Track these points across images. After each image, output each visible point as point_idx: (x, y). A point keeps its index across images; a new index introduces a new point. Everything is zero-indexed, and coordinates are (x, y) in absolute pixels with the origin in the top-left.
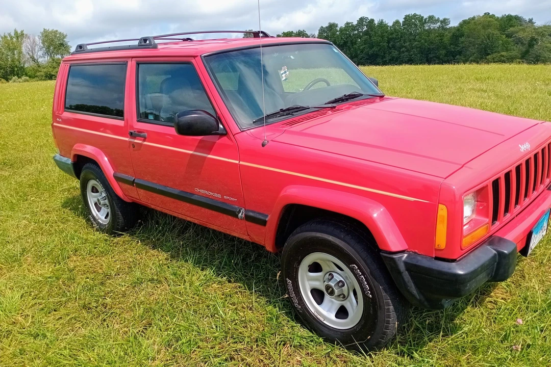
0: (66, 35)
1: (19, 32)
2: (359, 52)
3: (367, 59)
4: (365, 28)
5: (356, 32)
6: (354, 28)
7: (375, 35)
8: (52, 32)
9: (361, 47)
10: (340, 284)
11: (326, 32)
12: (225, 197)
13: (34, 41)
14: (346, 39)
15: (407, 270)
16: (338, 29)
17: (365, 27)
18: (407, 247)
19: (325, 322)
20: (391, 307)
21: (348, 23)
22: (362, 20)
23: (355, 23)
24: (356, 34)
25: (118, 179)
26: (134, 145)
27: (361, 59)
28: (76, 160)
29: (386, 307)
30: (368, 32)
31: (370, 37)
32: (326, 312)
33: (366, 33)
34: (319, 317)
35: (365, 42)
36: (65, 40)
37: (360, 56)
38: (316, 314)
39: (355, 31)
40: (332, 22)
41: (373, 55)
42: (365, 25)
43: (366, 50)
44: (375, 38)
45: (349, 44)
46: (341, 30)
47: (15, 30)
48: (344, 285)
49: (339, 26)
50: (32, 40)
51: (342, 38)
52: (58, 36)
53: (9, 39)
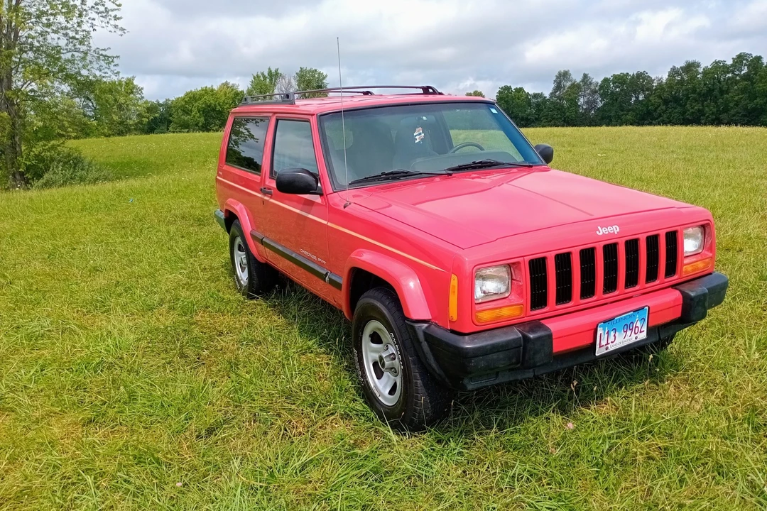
0: (326, 76)
1: (273, 71)
2: (731, 105)
3: (745, 116)
4: (745, 70)
5: (730, 75)
6: (726, 69)
7: (761, 81)
8: (310, 71)
9: (736, 98)
10: (392, 356)
11: (681, 75)
12: (319, 260)
13: (289, 83)
14: (713, 85)
15: (426, 340)
16: (701, 70)
17: (746, 67)
18: (430, 318)
19: (380, 398)
20: (419, 382)
21: (717, 63)
22: (740, 58)
23: (729, 62)
24: (729, 78)
25: (253, 236)
26: (264, 202)
27: (734, 116)
28: (228, 215)
29: (415, 381)
30: (749, 75)
31: (753, 83)
32: (382, 387)
33: (746, 77)
34: (376, 392)
35: (743, 91)
36: (324, 81)
37: (732, 112)
38: (374, 389)
39: (728, 73)
40: (691, 60)
41: (754, 110)
42: (745, 65)
43: (743, 102)
44: (761, 85)
45: (716, 92)
46: (706, 72)
47: (269, 69)
48: (394, 359)
49: (703, 66)
50: (287, 81)
51: (705, 84)
52: (316, 76)
53: (262, 79)
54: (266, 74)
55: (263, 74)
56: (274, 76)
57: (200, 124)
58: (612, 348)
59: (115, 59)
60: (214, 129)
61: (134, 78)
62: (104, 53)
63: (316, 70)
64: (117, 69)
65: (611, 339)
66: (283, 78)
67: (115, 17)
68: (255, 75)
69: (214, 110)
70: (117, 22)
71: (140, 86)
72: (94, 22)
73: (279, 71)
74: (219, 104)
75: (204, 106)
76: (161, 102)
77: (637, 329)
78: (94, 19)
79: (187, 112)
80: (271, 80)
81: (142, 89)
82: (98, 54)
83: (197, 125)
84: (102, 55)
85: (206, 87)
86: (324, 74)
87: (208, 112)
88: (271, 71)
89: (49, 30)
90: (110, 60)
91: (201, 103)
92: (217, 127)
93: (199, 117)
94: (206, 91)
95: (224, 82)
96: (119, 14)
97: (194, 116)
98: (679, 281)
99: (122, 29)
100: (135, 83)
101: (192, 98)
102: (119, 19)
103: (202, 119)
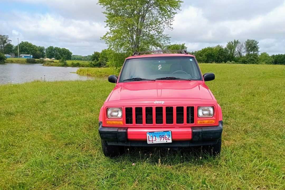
8: (252, 41)
36: (257, 44)
52: (254, 42)
53: (231, 44)
54: (233, 42)
55: (232, 42)
56: (236, 43)
57: (205, 60)
58: (154, 142)
59: (170, 38)
60: (210, 62)
61: (185, 44)
62: (166, 36)
63: (254, 40)
64: (170, 41)
65: (154, 139)
66: (240, 43)
67: (170, 24)
68: (229, 42)
69: (211, 55)
70: (171, 26)
71: (186, 46)
72: (165, 26)
73: (239, 41)
74: (213, 53)
75: (207, 54)
76: (194, 52)
77: (166, 138)
78: (164, 25)
79: (201, 56)
80: (235, 44)
81: (187, 48)
82: (165, 36)
83: (204, 61)
84: (166, 37)
85: (209, 47)
86: (258, 42)
87: (208, 56)
88: (235, 41)
89: (152, 29)
90: (168, 38)
91: (206, 52)
92: (211, 61)
93: (205, 58)
94: (209, 49)
95: (218, 45)
96: (171, 23)
97: (203, 57)
98: (196, 126)
99: (172, 28)
100: (185, 45)
101: (204, 51)
102: (172, 25)
103: (206, 58)
